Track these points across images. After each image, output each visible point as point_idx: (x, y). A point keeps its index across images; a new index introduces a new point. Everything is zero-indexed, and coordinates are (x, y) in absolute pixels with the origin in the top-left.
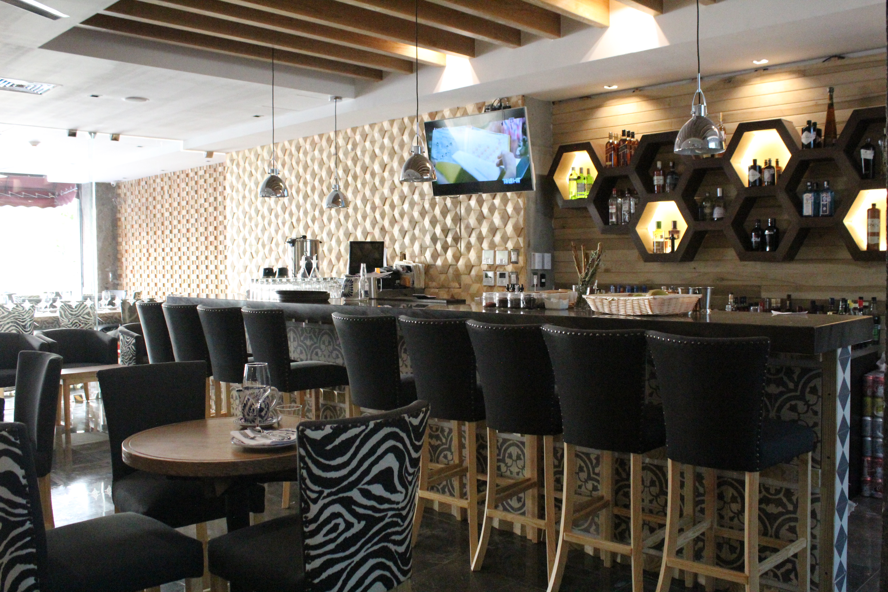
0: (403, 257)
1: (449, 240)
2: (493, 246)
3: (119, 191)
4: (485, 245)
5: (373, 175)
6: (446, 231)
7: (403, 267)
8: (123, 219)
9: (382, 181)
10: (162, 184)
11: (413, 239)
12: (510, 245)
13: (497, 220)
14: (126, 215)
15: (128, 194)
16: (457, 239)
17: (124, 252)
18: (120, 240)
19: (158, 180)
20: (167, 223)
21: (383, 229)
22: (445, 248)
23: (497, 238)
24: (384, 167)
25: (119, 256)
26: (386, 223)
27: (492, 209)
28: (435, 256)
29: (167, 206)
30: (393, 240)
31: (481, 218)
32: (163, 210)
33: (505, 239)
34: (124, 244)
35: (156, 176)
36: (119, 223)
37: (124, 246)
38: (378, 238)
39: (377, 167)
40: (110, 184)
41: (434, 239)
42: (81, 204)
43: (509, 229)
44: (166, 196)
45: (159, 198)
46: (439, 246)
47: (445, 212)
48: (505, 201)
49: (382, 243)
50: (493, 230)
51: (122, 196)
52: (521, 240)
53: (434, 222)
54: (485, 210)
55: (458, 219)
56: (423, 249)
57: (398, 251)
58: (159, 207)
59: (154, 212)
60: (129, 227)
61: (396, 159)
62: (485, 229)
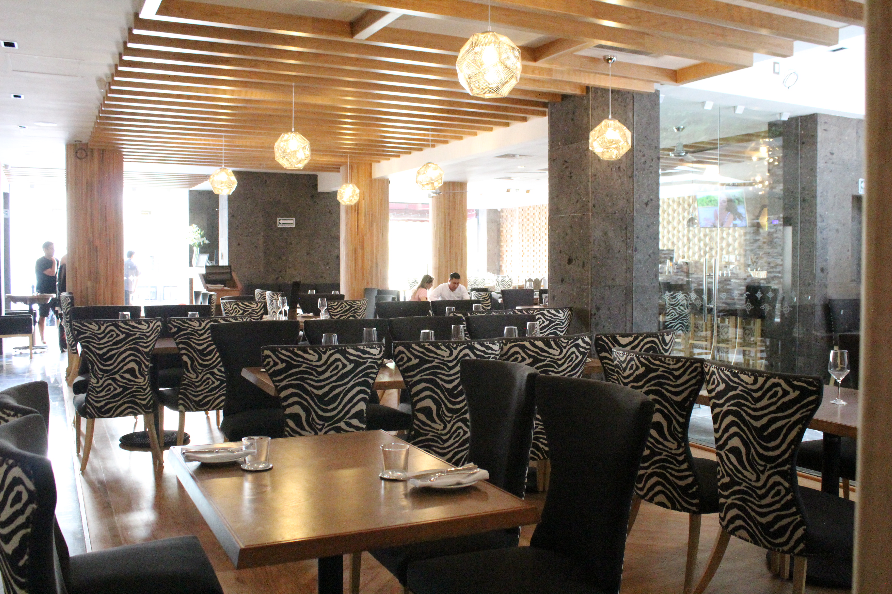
0: (684, 257)
1: (707, 249)
2: (728, 253)
3: (502, 214)
4: (724, 252)
5: (668, 215)
6: (706, 245)
7: (684, 262)
8: (504, 231)
9: (673, 218)
10: (534, 211)
11: (689, 248)
12: (737, 252)
13: (730, 240)
14: (507, 229)
15: (509, 216)
16: (711, 249)
17: (505, 252)
18: (502, 244)
19: (531, 209)
20: (537, 235)
21: (673, 243)
22: (705, 253)
23: (731, 249)
24: (674, 211)
25: (501, 254)
26: (675, 240)
27: (728, 234)
28: (700, 256)
29: (537, 224)
30: (678, 248)
31: (722, 239)
32: (535, 227)
33: (734, 249)
34: (505, 246)
35: (530, 207)
36: (502, 234)
37: (504, 249)
38: (670, 247)
39: (670, 211)
40: (497, 210)
41: (700, 249)
42: (478, 221)
43: (736, 245)
44: (537, 219)
45: (531, 219)
46: (702, 253)
47: (705, 236)
48: (734, 231)
49: (673, 250)
50: (728, 245)
51: (505, 217)
52: (742, 250)
53: (700, 240)
54: (725, 235)
55: (711, 239)
56: (694, 254)
57: (681, 254)
58: (531, 225)
59: (528, 227)
60: (509, 236)
61: (681, 207)
62: (724, 244)
